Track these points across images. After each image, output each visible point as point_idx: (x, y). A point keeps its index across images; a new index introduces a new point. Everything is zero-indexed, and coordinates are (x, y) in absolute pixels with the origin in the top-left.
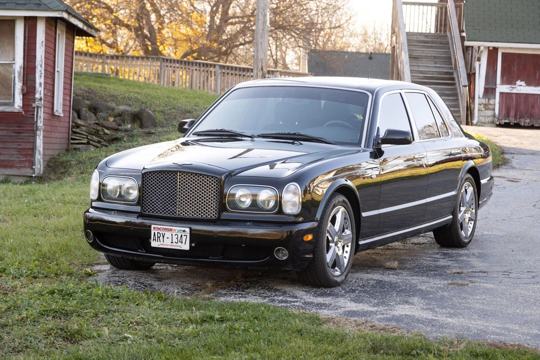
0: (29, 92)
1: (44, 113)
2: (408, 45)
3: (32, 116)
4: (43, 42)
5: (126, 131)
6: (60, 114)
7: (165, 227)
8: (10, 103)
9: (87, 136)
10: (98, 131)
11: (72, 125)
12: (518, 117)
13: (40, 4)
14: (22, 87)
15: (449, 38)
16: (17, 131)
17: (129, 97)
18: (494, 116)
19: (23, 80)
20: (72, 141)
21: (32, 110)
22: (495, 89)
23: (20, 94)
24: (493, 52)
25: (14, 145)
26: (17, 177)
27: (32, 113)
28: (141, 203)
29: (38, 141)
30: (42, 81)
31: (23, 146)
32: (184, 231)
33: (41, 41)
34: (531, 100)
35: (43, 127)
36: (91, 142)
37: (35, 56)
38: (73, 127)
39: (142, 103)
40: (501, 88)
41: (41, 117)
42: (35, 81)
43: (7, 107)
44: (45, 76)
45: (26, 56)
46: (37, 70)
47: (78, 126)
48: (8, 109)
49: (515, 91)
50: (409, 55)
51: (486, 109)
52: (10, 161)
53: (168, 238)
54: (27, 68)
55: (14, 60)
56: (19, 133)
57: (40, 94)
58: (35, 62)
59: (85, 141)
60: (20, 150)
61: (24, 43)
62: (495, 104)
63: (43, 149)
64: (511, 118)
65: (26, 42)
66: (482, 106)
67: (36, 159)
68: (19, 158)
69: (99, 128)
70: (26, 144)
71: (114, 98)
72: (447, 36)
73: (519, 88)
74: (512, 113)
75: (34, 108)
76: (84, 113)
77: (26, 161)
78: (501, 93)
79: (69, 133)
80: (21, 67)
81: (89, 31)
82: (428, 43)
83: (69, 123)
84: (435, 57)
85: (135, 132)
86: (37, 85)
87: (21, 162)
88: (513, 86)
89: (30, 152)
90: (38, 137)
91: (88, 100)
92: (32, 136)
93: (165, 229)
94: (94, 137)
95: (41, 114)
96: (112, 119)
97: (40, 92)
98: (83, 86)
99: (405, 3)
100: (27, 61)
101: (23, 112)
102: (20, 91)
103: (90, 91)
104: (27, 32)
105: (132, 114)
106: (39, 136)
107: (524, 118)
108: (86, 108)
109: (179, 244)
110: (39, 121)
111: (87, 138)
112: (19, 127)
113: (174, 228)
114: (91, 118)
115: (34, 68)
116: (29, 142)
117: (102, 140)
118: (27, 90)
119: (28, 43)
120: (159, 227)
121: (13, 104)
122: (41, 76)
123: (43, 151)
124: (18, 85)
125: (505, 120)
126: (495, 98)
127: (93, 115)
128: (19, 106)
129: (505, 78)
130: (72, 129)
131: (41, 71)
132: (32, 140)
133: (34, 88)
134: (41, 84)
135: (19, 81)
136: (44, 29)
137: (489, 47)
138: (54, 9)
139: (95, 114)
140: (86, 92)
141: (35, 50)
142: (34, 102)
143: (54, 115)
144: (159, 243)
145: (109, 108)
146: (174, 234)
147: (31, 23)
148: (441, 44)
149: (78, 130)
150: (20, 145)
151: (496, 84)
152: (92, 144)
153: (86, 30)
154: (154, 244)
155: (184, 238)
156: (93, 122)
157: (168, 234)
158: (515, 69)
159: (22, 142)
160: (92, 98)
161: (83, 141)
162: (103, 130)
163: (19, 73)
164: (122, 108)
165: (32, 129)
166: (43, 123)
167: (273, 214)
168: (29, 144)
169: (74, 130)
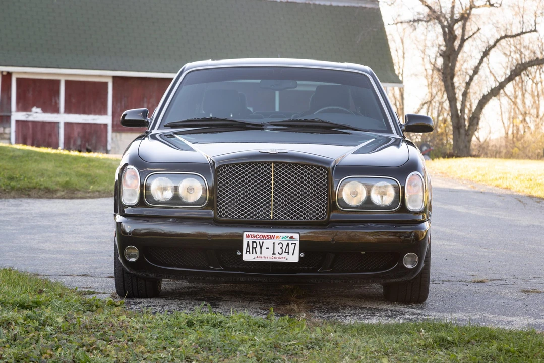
7: (263, 234)
28: (215, 205)
32: (292, 238)
34: (48, 128)
49: (31, 119)
53: (268, 248)
62: (10, 134)
73: (35, 115)
78: (17, 122)
88: (29, 113)
93: (264, 237)
109: (285, 255)
113: (276, 235)
120: (255, 234)
126: (10, 126)
137: (2, 72)
144: (254, 255)
146: (277, 242)
154: (247, 257)
155: (291, 247)
157: (268, 243)
158: (30, 95)
167: (395, 212)
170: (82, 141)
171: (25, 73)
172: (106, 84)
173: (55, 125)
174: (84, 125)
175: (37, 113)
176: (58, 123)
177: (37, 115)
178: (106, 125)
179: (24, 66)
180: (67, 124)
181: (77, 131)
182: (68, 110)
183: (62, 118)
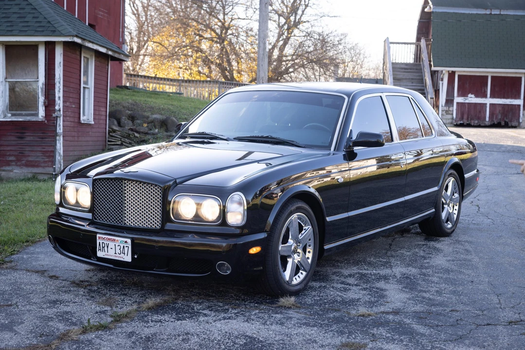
0: (50, 104)
1: (63, 121)
2: (393, 71)
3: (53, 124)
4: (60, 63)
5: (153, 134)
6: (90, 122)
8: (36, 113)
9: (121, 139)
10: (129, 135)
11: (109, 130)
12: (469, 119)
13: (55, 31)
14: (44, 100)
15: (422, 66)
16: (41, 137)
17: (164, 108)
18: (453, 118)
19: (45, 95)
20: (109, 143)
21: (53, 119)
22: (453, 101)
23: (43, 106)
24: (452, 75)
25: (39, 149)
26: (42, 175)
27: (53, 122)
29: (58, 145)
30: (61, 95)
31: (47, 149)
33: (59, 62)
35: (62, 134)
36: (124, 144)
37: (54, 75)
38: (109, 132)
39: (172, 112)
40: (458, 99)
41: (60, 125)
42: (55, 95)
43: (34, 117)
44: (63, 91)
45: (47, 75)
46: (56, 86)
47: (114, 131)
48: (34, 119)
49: (467, 101)
50: (393, 78)
51: (447, 114)
52: (36, 162)
54: (48, 84)
55: (38, 78)
56: (42, 138)
57: (59, 106)
58: (54, 80)
59: (119, 143)
60: (44, 152)
61: (45, 64)
62: (453, 111)
63: (63, 151)
64: (464, 120)
65: (47, 63)
66: (444, 112)
67: (57, 159)
68: (43, 159)
69: (131, 132)
70: (49, 147)
71: (152, 109)
72: (420, 65)
73: (470, 99)
74: (465, 117)
75: (55, 117)
76: (123, 120)
77: (49, 161)
78: (458, 103)
79: (106, 137)
80: (43, 84)
81: (116, 55)
82: (408, 69)
83: (106, 128)
84: (412, 79)
85: (159, 135)
86: (57, 99)
87: (45, 162)
88: (466, 98)
89: (52, 154)
90: (58, 142)
91: (132, 110)
92: (54, 141)
94: (126, 140)
95: (60, 122)
96: (145, 125)
97: (59, 104)
98: (130, 101)
99: (391, 43)
100: (48, 79)
101: (46, 121)
102: (43, 103)
103: (135, 104)
104: (47, 54)
105: (160, 121)
106: (59, 140)
107: (473, 120)
108: (126, 116)
110: (58, 128)
111: (121, 140)
112: (43, 133)
114: (128, 124)
115: (54, 85)
116: (51, 146)
117: (133, 142)
118: (48, 102)
119: (48, 64)
121: (37, 115)
122: (59, 91)
123: (63, 153)
124: (41, 99)
125: (460, 121)
126: (453, 106)
127: (130, 122)
128: (42, 116)
129: (460, 93)
130: (109, 133)
131: (59, 87)
132: (53, 144)
133: (54, 101)
134: (59, 98)
135: (42, 95)
136: (62, 52)
137: (449, 71)
138: (66, 35)
139: (133, 122)
140: (132, 104)
141: (54, 69)
142: (54, 113)
143: (81, 123)
145: (144, 117)
147: (50, 47)
148: (417, 70)
149: (114, 134)
150: (44, 148)
151: (453, 96)
152: (125, 145)
153: (112, 55)
156: (129, 128)
158: (467, 86)
159: (45, 146)
160: (135, 109)
161: (118, 143)
162: (134, 134)
163: (42, 89)
164: (155, 116)
165: (53, 135)
166: (63, 129)
168: (51, 147)
169: (111, 134)
170: (502, 116)
171: (464, 71)
172: (520, 78)
173: (484, 105)
174: (504, 106)
175: (471, 97)
176: (486, 104)
177: (472, 99)
178: (519, 106)
179: (462, 67)
180: (491, 105)
181: (498, 109)
182: (493, 96)
183: (489, 101)
